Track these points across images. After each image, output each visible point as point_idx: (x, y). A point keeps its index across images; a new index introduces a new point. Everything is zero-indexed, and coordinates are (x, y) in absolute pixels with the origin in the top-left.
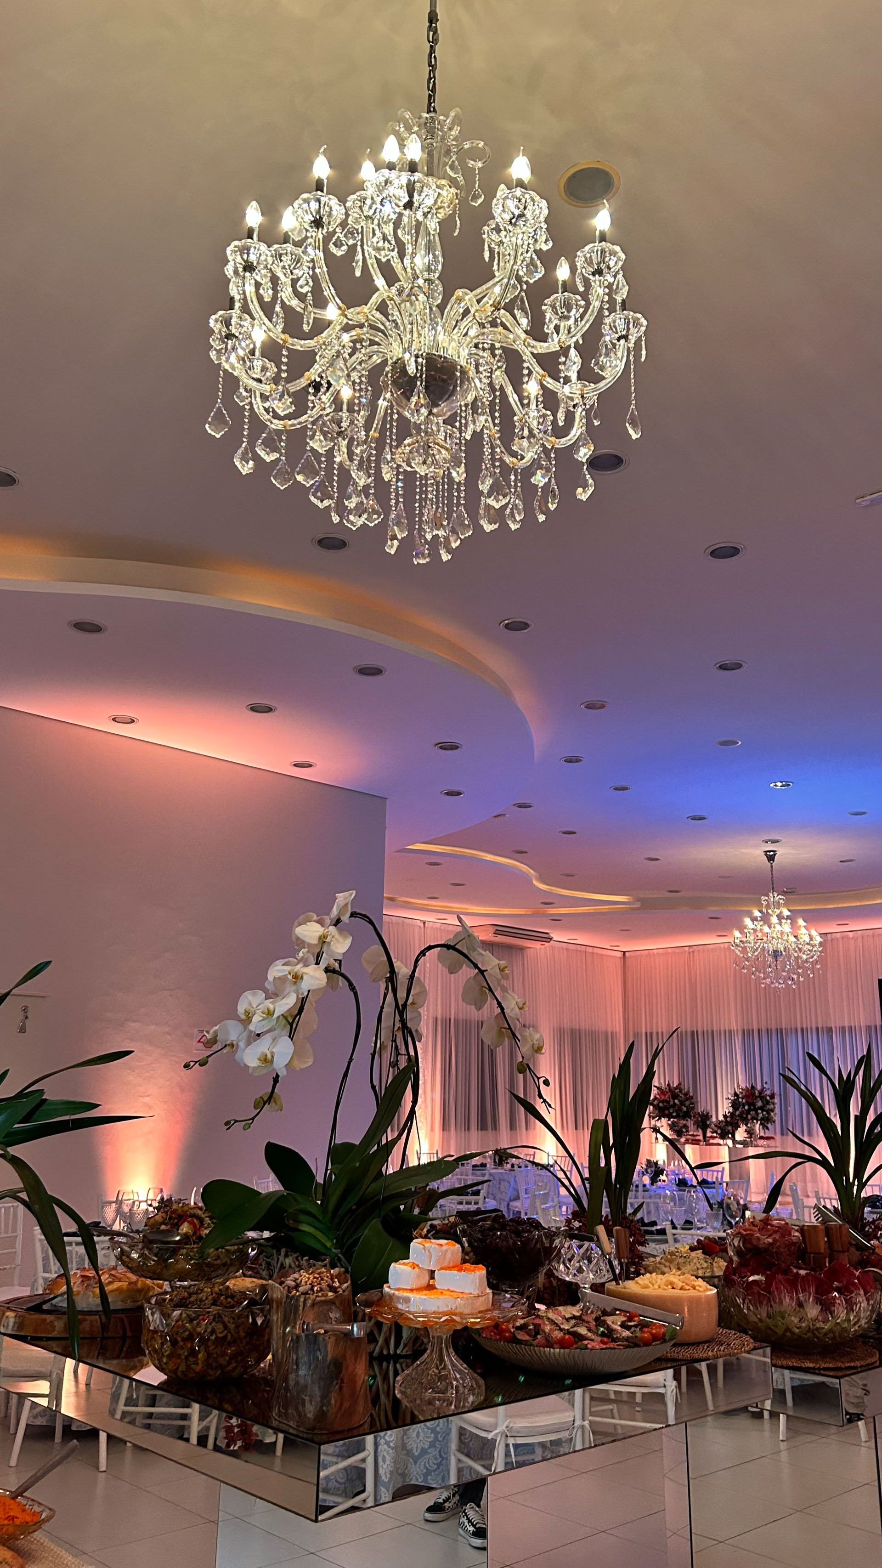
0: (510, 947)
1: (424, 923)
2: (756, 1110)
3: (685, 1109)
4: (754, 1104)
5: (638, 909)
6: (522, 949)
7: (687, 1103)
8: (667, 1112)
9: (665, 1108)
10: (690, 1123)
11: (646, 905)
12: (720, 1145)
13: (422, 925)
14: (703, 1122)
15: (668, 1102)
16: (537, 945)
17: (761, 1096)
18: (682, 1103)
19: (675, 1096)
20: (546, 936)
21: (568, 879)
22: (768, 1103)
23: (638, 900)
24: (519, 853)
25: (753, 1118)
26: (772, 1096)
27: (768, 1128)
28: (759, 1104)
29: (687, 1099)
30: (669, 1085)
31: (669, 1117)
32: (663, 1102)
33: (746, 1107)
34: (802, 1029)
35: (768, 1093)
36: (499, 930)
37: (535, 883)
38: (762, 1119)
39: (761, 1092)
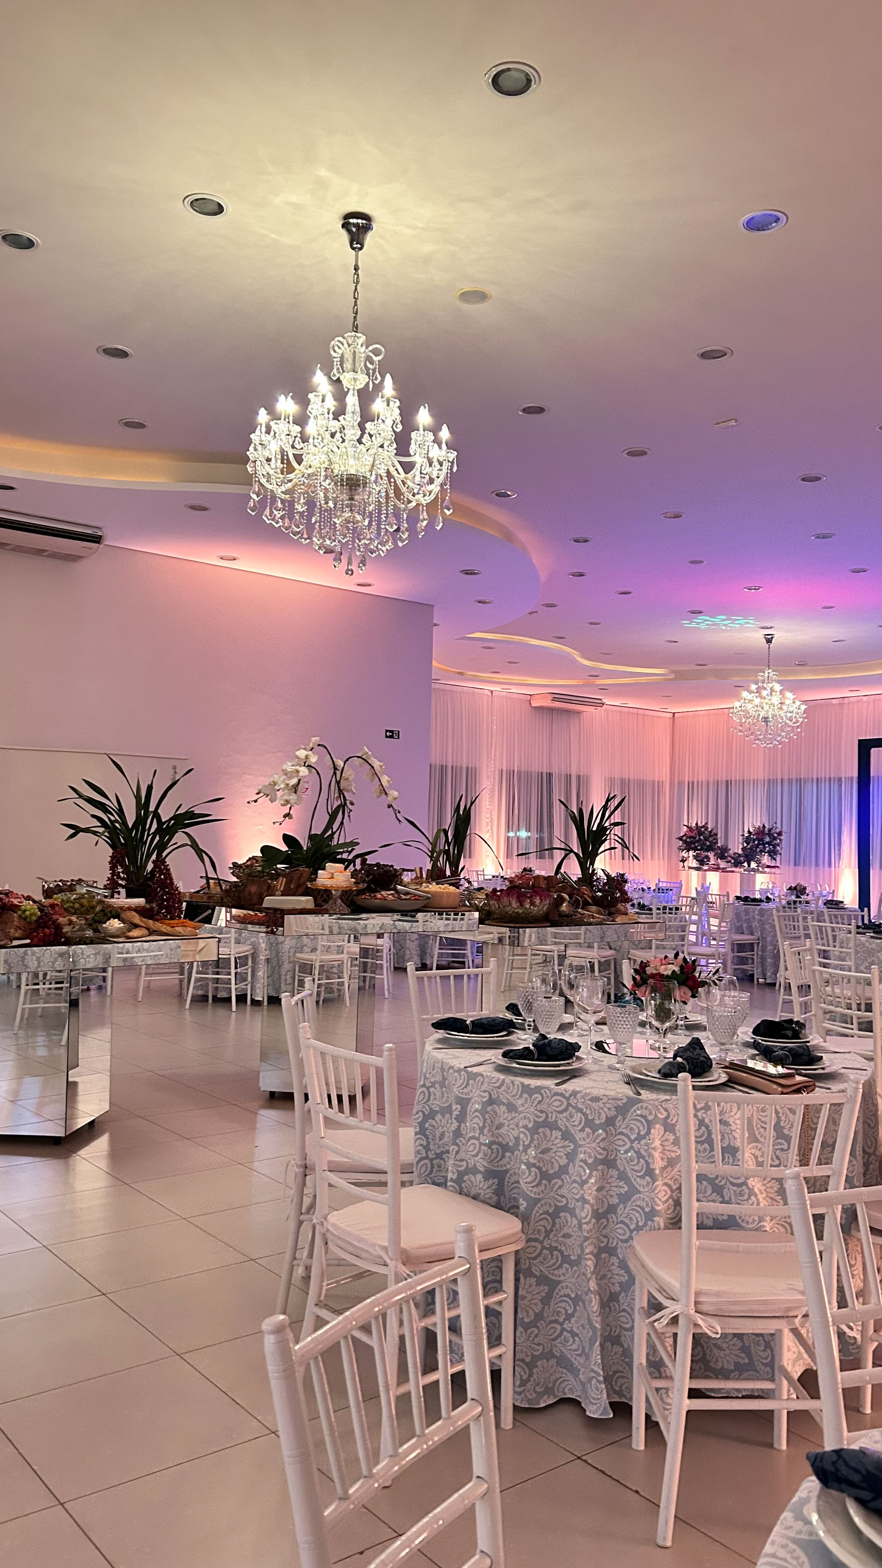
0: (568, 712)
1: (492, 692)
2: (764, 844)
3: (708, 843)
4: (762, 840)
5: (671, 679)
6: (579, 713)
7: (711, 839)
8: (693, 846)
9: (692, 843)
10: (711, 855)
11: (679, 676)
12: (733, 872)
13: (490, 694)
14: (722, 854)
15: (694, 838)
16: (591, 709)
17: (770, 834)
18: (706, 839)
19: (700, 833)
20: (599, 701)
21: (607, 657)
22: (775, 839)
23: (673, 672)
24: (559, 639)
25: (761, 851)
26: (780, 834)
27: (775, 859)
28: (767, 839)
29: (711, 836)
30: (697, 824)
31: (695, 849)
32: (690, 837)
33: (756, 842)
34: (817, 779)
35: (778, 830)
36: (556, 697)
37: (579, 659)
38: (768, 852)
39: (770, 830)
